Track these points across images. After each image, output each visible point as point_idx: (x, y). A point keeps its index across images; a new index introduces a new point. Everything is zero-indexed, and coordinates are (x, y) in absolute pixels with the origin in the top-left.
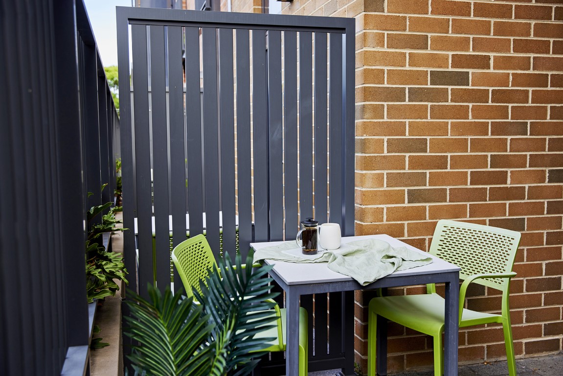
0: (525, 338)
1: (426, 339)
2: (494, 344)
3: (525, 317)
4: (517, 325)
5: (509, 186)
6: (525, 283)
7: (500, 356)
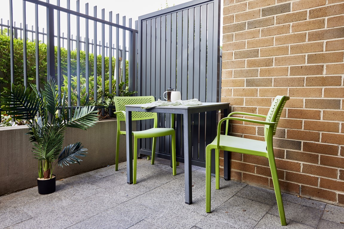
0: (339, 190)
1: (256, 167)
2: (309, 186)
3: (339, 175)
4: (330, 179)
5: (325, 76)
6: (340, 149)
7: (313, 196)
